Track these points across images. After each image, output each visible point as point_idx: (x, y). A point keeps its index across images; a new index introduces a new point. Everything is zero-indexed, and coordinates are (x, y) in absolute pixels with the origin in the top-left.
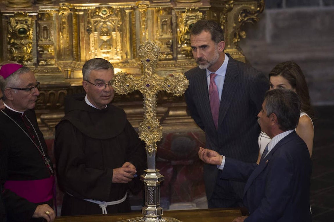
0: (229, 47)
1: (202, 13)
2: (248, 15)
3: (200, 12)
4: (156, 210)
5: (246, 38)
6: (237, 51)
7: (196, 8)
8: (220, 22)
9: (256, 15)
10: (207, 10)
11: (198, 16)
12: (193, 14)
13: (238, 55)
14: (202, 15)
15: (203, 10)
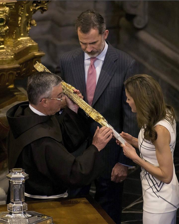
0: (22, 36)
1: (9, 8)
2: (39, 4)
3: (7, 6)
4: (22, 206)
5: (37, 25)
6: (31, 39)
7: (4, 4)
8: (19, 14)
9: (46, 4)
10: (14, 5)
11: (5, 11)
12: (1, 9)
13: (32, 43)
14: (9, 9)
15: (11, 4)
